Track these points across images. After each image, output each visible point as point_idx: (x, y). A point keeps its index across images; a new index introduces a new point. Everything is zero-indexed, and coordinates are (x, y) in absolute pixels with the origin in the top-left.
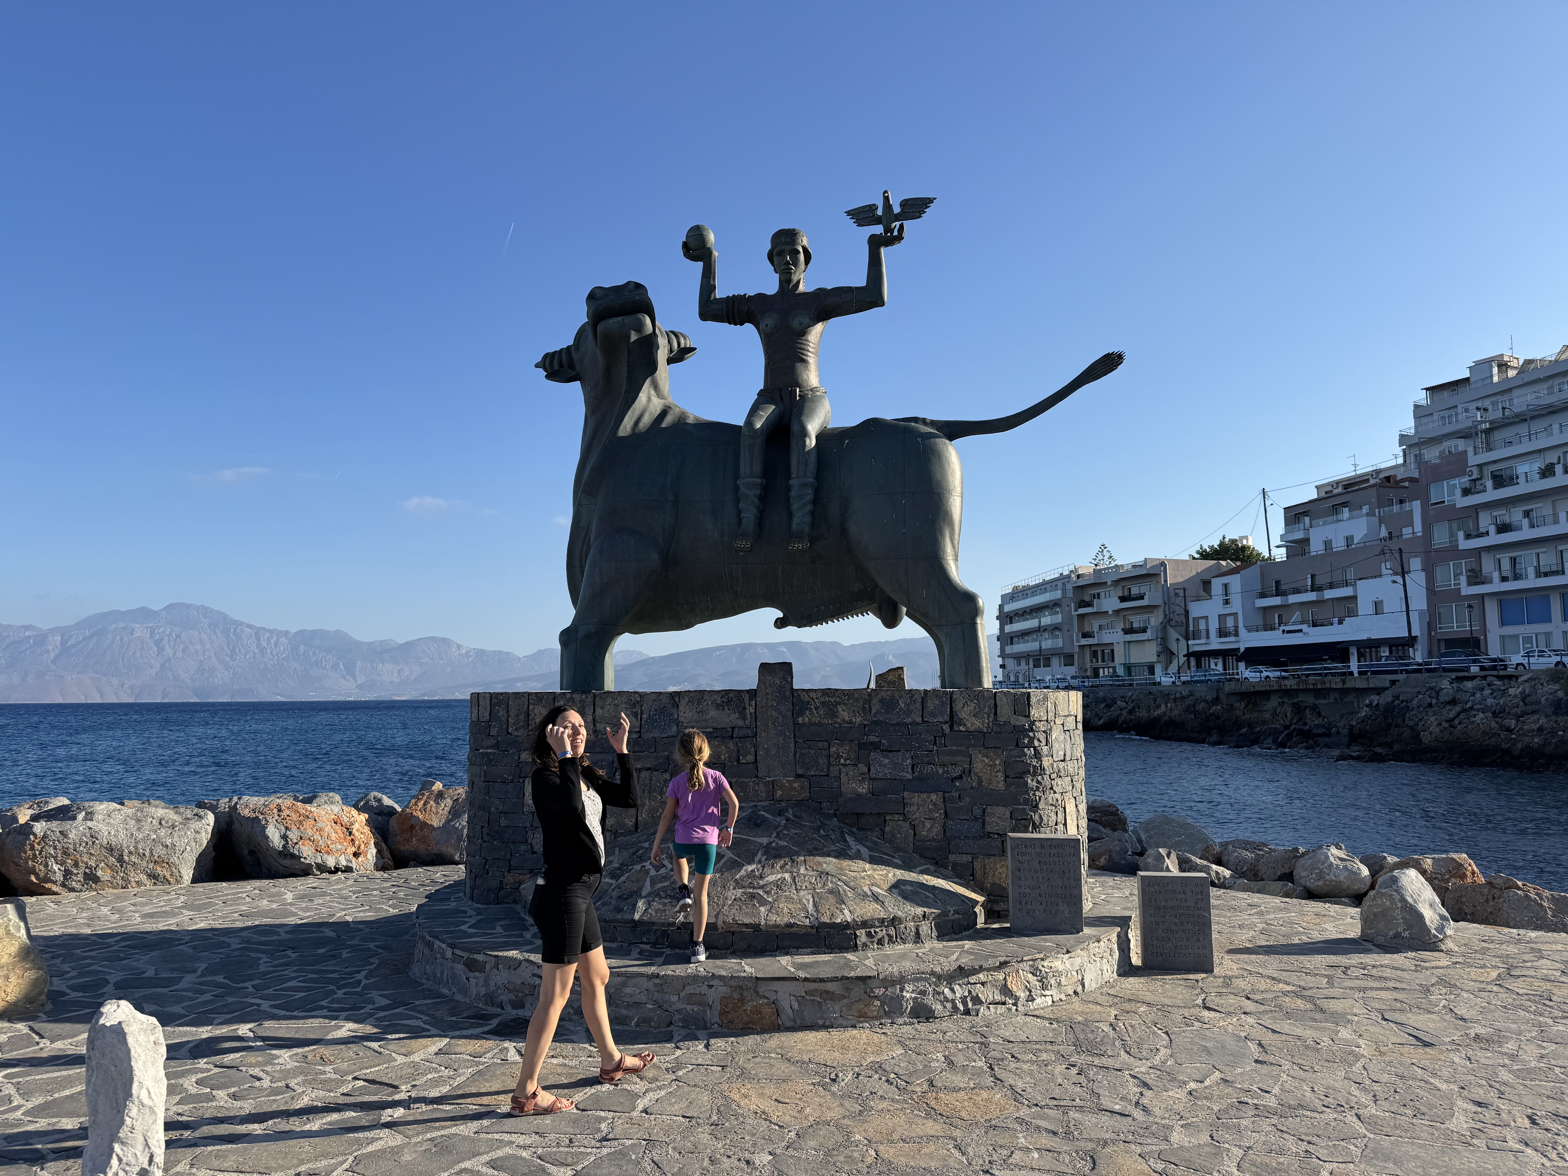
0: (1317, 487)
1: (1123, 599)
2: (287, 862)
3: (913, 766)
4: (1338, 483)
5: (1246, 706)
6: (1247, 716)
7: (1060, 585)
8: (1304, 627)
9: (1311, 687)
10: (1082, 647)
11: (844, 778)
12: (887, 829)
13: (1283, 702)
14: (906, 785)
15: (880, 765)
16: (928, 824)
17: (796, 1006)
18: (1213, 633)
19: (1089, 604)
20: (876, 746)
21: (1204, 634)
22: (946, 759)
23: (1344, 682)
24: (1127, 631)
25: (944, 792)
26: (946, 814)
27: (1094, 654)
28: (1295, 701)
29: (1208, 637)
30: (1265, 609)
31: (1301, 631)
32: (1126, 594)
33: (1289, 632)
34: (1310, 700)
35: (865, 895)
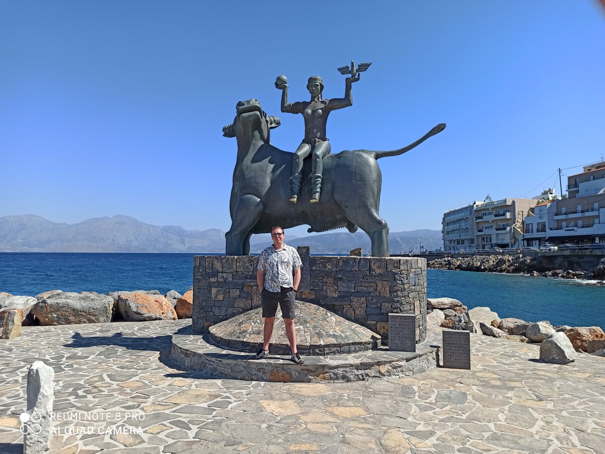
0: (584, 168)
1: (496, 216)
2: (138, 316)
3: (355, 287)
4: (593, 166)
5: (548, 262)
6: (548, 266)
7: (469, 210)
8: (575, 228)
9: (576, 254)
10: (478, 236)
11: (328, 291)
12: (344, 311)
13: (564, 261)
14: (352, 294)
15: (342, 287)
16: (360, 309)
17: (297, 375)
18: (535, 230)
19: (481, 218)
20: (341, 279)
21: (531, 231)
22: (367, 284)
23: (591, 252)
24: (497, 229)
25: (366, 297)
26: (367, 305)
27: (483, 239)
28: (569, 260)
29: (532, 232)
30: (558, 221)
31: (573, 230)
32: (497, 213)
33: (568, 230)
34: (576, 260)
35: (330, 335)
